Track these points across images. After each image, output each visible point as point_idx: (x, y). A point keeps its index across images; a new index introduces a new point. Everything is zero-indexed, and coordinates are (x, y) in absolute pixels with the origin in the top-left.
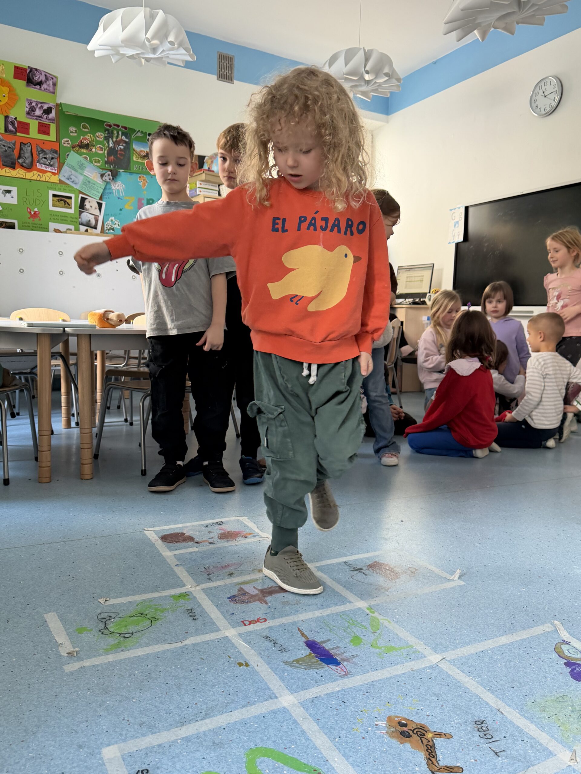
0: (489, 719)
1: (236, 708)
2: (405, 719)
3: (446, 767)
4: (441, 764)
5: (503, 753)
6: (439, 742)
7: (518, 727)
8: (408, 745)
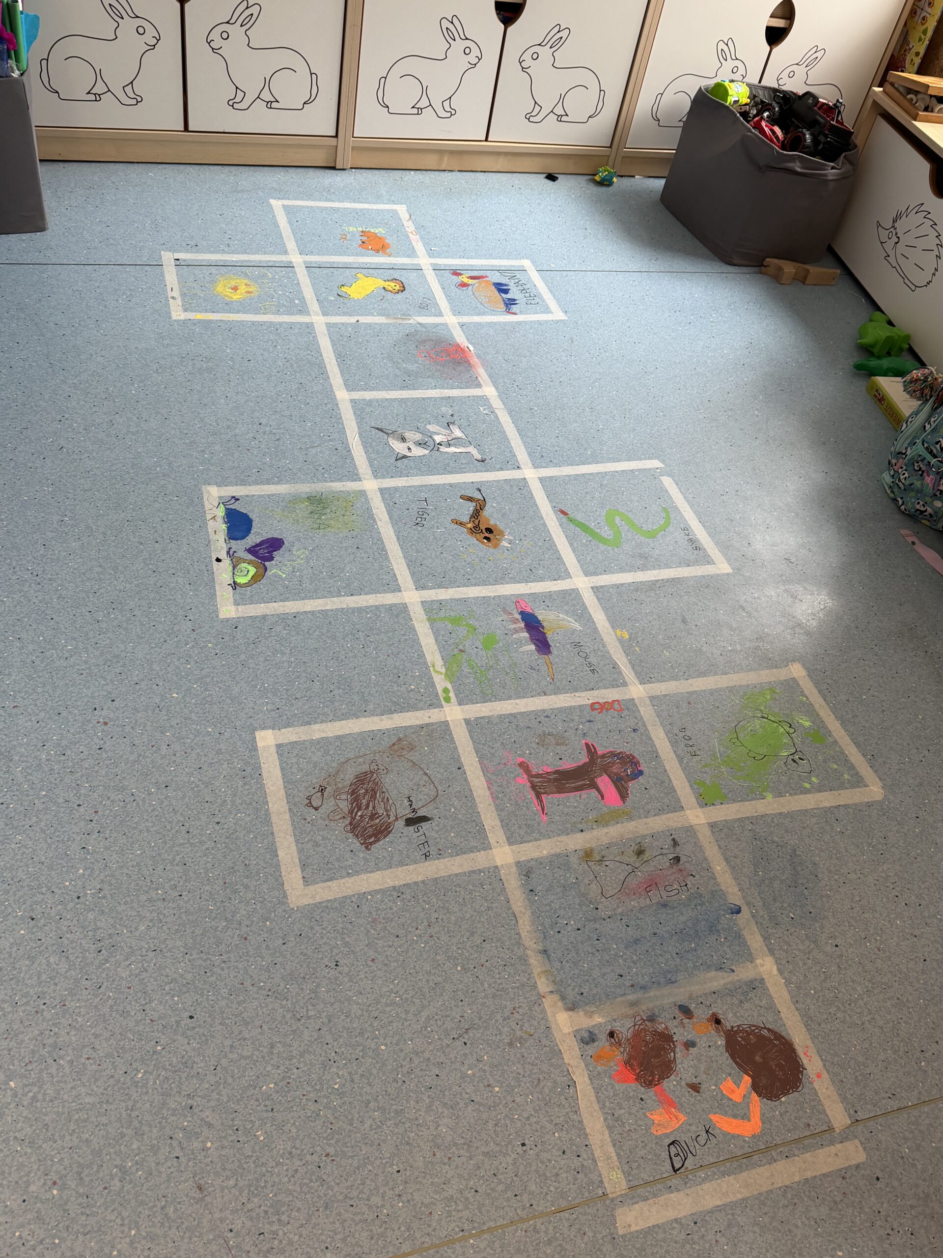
1: (629, 584)
2: (483, 543)
3: (471, 500)
4: (474, 504)
8: (492, 522)
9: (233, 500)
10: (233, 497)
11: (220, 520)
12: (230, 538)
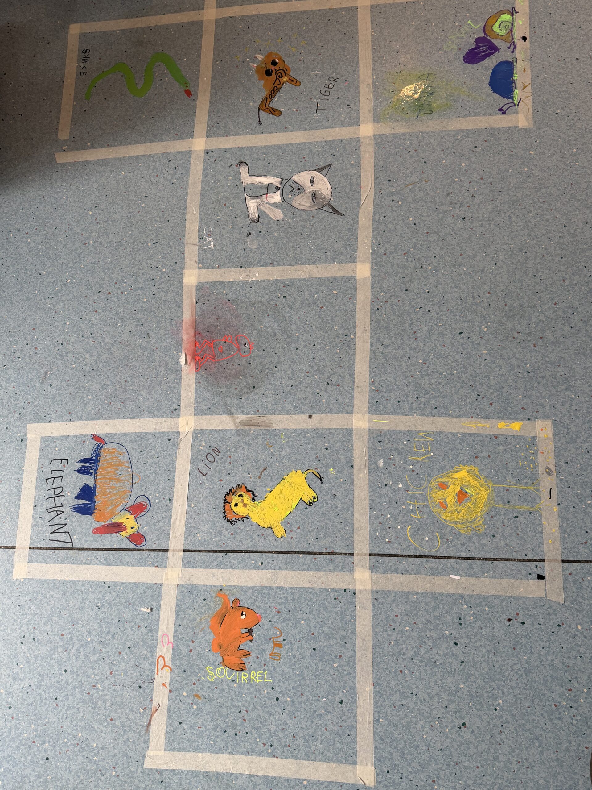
0: (344, 78)
1: (169, 12)
2: (280, 59)
3: (272, 109)
4: (271, 105)
5: (322, 111)
6: (287, 87)
7: (359, 92)
8: (262, 82)
9: (504, 109)
10: (504, 113)
11: (519, 85)
12: (511, 63)
